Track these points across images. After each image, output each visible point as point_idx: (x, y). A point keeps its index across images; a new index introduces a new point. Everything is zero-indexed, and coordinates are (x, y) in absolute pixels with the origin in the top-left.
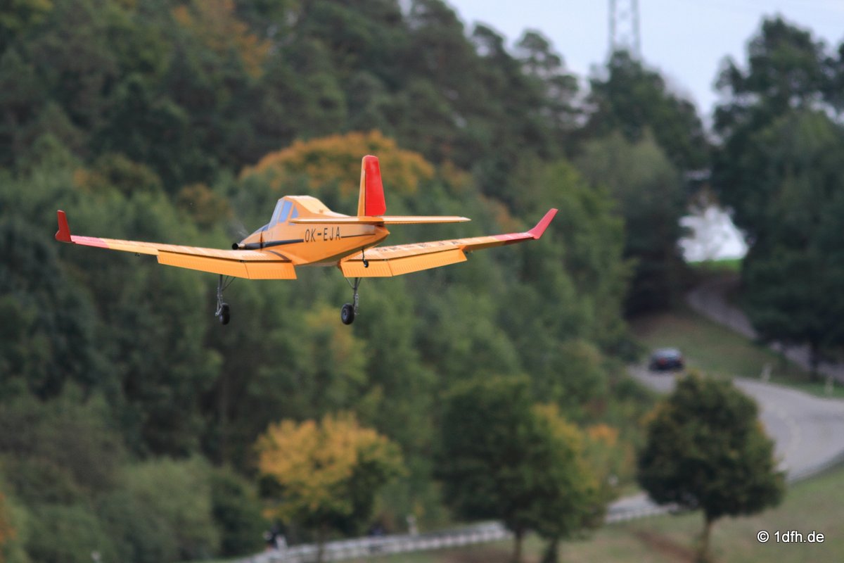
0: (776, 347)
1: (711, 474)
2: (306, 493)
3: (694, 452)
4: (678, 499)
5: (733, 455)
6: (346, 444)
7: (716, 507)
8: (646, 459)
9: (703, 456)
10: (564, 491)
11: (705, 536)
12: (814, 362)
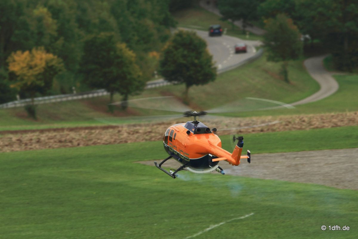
0: (230, 20)
1: (188, 69)
2: (26, 78)
3: (181, 61)
5: (196, 61)
6: (41, 59)
7: (190, 82)
9: (185, 62)
11: (186, 93)
12: (244, 26)
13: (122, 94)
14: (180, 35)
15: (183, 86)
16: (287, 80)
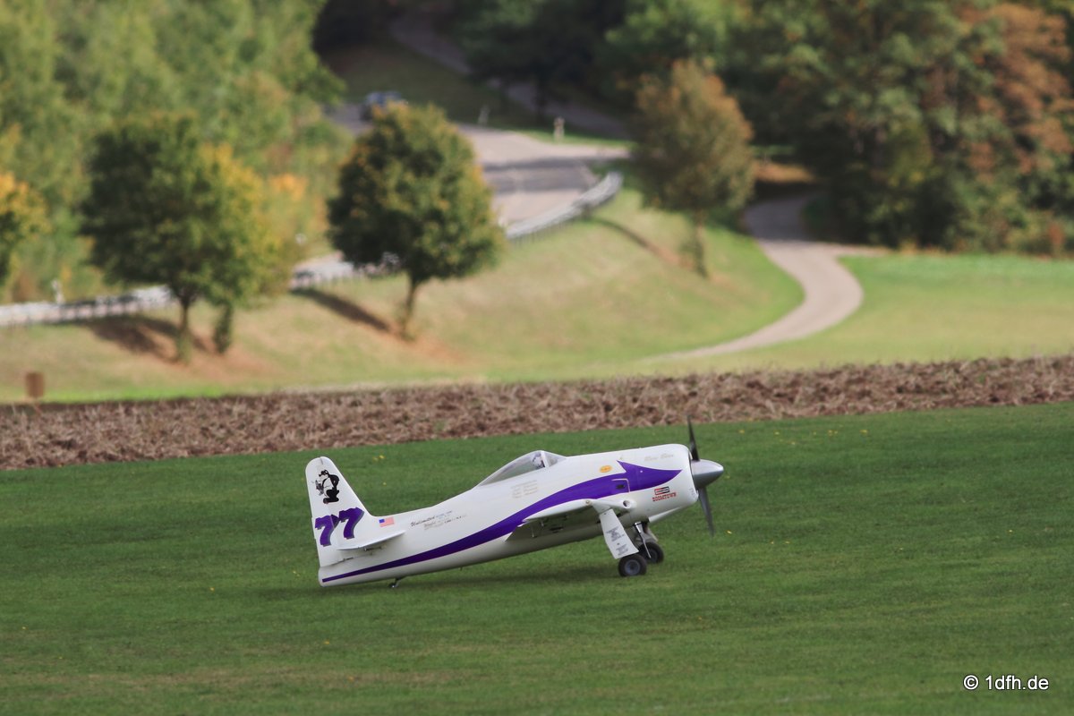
0: (494, 83)
1: (417, 231)
3: (395, 202)
4: (376, 260)
5: (443, 205)
7: (421, 269)
8: (338, 212)
9: (406, 208)
10: (240, 251)
11: (409, 304)
12: (541, 102)
13: (218, 302)
15: (401, 283)
16: (701, 271)
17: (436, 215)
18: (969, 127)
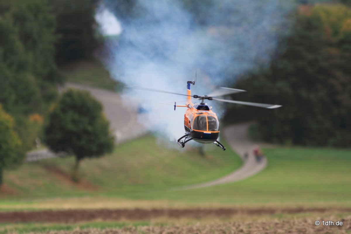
1: (79, 137)
7: (81, 154)
14: (69, 94)
16: (202, 154)
17: (86, 132)
18: (312, 96)
